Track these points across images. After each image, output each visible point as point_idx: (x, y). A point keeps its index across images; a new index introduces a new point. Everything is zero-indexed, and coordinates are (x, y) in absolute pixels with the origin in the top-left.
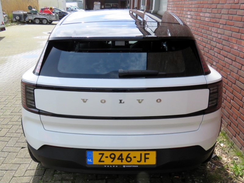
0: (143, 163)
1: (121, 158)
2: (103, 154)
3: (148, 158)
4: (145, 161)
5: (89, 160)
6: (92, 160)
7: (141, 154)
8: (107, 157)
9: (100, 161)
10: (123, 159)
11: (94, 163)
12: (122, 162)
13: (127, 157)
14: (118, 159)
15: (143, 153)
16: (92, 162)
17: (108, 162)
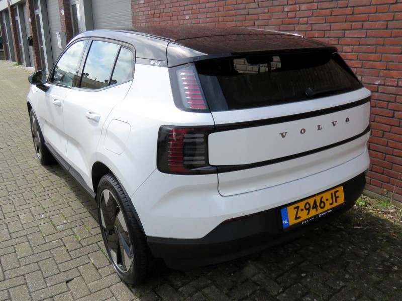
0: (335, 205)
1: (315, 207)
2: (298, 208)
3: (338, 197)
4: (336, 202)
5: (285, 222)
6: (288, 221)
7: (332, 194)
8: (302, 210)
9: (297, 218)
10: (318, 206)
11: (291, 224)
12: (317, 210)
13: (321, 202)
14: (313, 208)
15: (333, 191)
16: (288, 223)
17: (304, 216)
